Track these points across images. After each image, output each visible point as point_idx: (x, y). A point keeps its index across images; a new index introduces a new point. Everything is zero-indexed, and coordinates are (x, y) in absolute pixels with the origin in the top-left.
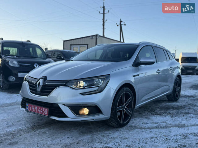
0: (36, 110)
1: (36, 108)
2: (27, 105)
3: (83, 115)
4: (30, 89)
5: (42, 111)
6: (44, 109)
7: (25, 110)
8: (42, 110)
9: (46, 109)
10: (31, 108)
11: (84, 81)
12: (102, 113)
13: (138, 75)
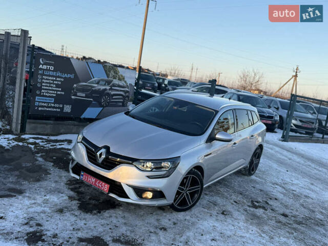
0: (93, 182)
1: (94, 180)
2: (83, 174)
5: (100, 186)
6: (103, 184)
7: (78, 177)
8: (101, 184)
9: (106, 185)
10: (88, 178)
12: (166, 198)
13: (211, 154)
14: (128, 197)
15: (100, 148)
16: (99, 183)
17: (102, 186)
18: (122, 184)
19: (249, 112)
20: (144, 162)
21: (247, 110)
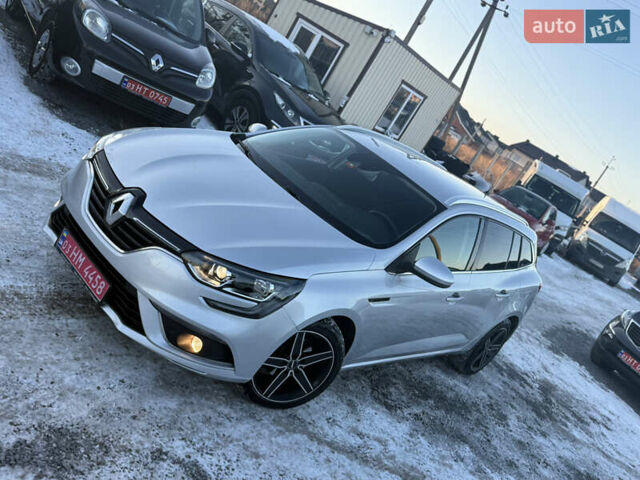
0: (79, 263)
1: (82, 259)
2: (65, 235)
3: (186, 350)
4: (92, 198)
5: (91, 279)
6: (99, 277)
7: (54, 238)
8: (95, 276)
9: (103, 282)
10: (71, 250)
11: (228, 269)
12: (233, 366)
13: (387, 299)
14: (141, 331)
15: (125, 190)
16: (90, 271)
17: (93, 281)
18: (139, 294)
19: (517, 238)
20: (211, 264)
21: (515, 231)
